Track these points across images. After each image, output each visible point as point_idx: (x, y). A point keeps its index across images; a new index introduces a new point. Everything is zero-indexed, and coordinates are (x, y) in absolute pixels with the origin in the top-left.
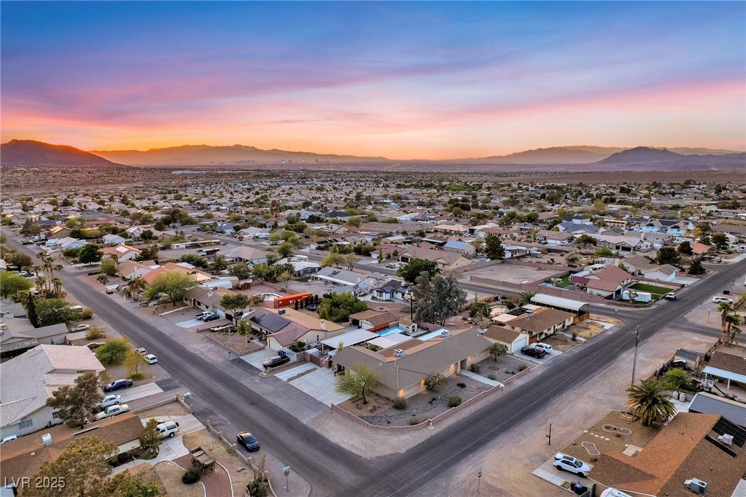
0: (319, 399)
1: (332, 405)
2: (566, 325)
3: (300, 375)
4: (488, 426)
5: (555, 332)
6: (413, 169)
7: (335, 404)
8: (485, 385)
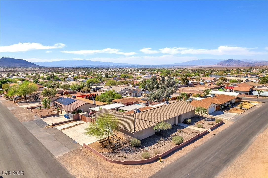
0: (76, 141)
1: (84, 144)
2: (232, 103)
3: (71, 127)
4: (209, 160)
5: (227, 106)
6: (147, 67)
7: (87, 144)
8: (196, 131)
